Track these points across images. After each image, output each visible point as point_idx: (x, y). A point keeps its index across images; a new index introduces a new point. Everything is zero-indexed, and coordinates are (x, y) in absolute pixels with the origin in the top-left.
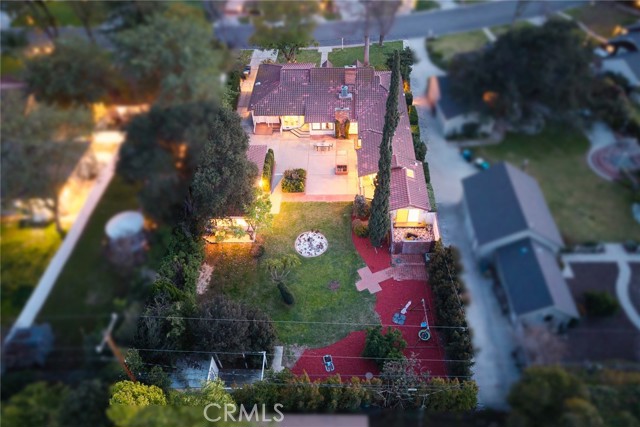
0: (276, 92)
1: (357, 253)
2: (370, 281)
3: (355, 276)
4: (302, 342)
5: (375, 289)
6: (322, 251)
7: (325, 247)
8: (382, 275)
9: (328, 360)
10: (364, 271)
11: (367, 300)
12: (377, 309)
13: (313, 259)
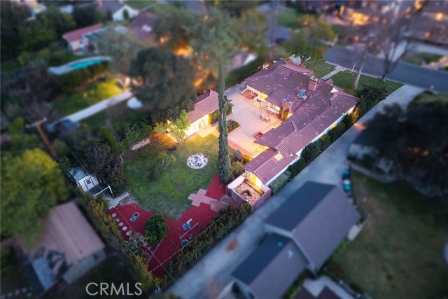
0: (266, 76)
1: (211, 180)
2: (199, 198)
3: (196, 190)
4: (137, 199)
5: (196, 203)
6: (198, 167)
7: (201, 167)
8: (207, 200)
9: (136, 215)
10: (202, 192)
11: (186, 205)
12: (183, 213)
13: (189, 168)
